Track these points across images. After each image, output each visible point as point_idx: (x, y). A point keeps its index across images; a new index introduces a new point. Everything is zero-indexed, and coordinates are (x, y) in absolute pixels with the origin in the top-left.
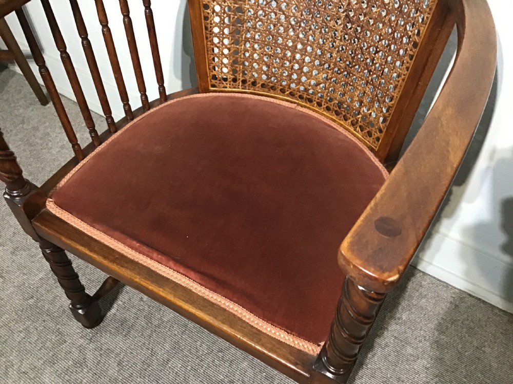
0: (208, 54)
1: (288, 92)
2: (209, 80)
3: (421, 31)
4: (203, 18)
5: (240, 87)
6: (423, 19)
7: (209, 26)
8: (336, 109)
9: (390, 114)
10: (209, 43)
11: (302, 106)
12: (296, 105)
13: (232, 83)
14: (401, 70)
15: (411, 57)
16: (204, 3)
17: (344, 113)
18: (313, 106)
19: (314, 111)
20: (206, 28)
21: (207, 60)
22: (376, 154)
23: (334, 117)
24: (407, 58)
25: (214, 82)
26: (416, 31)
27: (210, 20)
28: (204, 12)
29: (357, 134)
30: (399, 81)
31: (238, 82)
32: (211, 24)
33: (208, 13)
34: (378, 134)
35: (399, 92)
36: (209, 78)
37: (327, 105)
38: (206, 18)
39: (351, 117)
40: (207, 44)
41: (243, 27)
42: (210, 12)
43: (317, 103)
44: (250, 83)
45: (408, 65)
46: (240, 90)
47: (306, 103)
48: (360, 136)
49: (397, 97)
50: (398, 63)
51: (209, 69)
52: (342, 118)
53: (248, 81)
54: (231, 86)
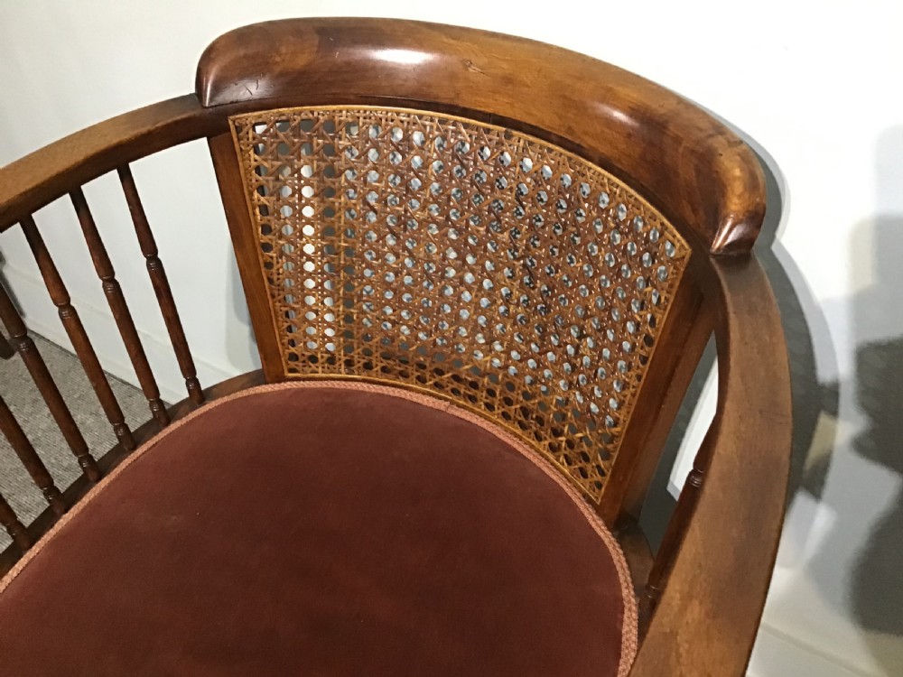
0: (277, 321)
1: (431, 383)
2: (284, 364)
3: (657, 321)
4: (262, 265)
5: (342, 370)
6: (659, 299)
7: (275, 277)
8: (520, 419)
9: (615, 447)
10: (278, 304)
11: (459, 406)
12: (447, 403)
13: (326, 365)
14: (628, 377)
15: (644, 360)
16: (262, 241)
17: (534, 428)
18: (480, 408)
19: (481, 415)
20: (271, 281)
21: (277, 332)
22: (598, 510)
23: (519, 431)
24: (636, 360)
25: (292, 364)
26: (649, 316)
27: (275, 268)
28: (263, 256)
29: (561, 466)
30: (625, 396)
31: (337, 365)
32: (279, 274)
33: (272, 258)
34: (598, 478)
35: (628, 413)
36: (283, 359)
37: (503, 410)
38: (269, 265)
39: (548, 437)
40: (274, 306)
41: (339, 276)
42: (275, 255)
43: (486, 404)
44: (360, 365)
45: (639, 371)
46: (344, 375)
47: (466, 401)
48: (566, 471)
49: (624, 421)
50: (621, 363)
51: (283, 344)
52: (533, 435)
53: (356, 362)
54: (326, 369)
